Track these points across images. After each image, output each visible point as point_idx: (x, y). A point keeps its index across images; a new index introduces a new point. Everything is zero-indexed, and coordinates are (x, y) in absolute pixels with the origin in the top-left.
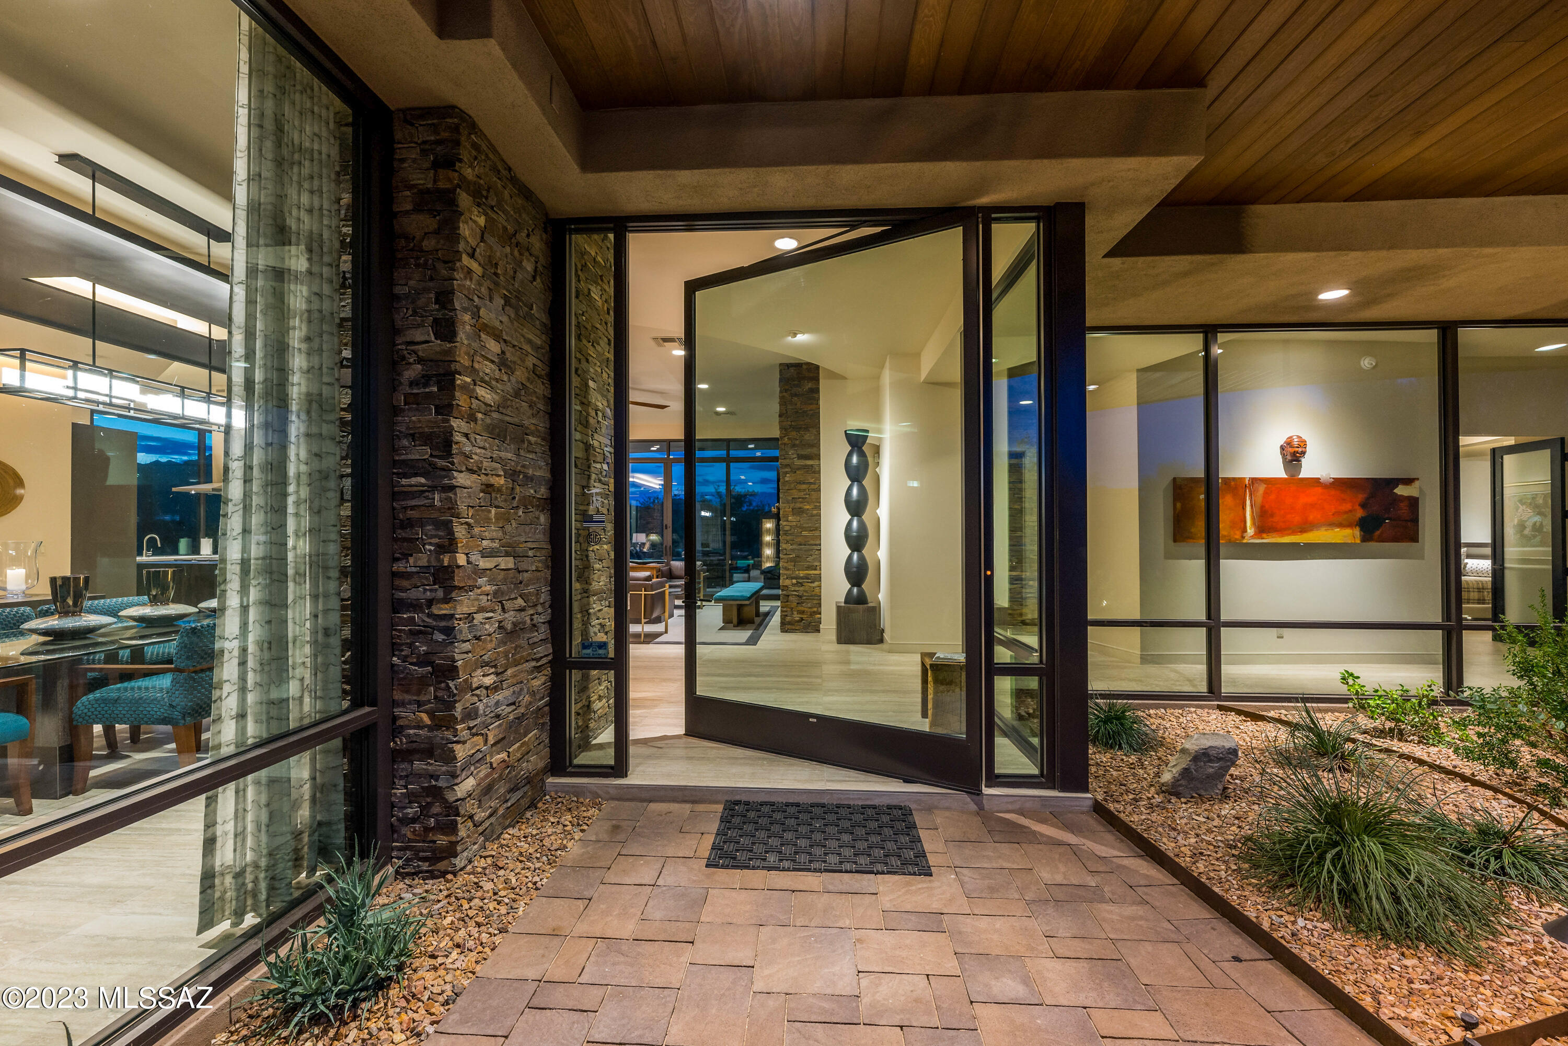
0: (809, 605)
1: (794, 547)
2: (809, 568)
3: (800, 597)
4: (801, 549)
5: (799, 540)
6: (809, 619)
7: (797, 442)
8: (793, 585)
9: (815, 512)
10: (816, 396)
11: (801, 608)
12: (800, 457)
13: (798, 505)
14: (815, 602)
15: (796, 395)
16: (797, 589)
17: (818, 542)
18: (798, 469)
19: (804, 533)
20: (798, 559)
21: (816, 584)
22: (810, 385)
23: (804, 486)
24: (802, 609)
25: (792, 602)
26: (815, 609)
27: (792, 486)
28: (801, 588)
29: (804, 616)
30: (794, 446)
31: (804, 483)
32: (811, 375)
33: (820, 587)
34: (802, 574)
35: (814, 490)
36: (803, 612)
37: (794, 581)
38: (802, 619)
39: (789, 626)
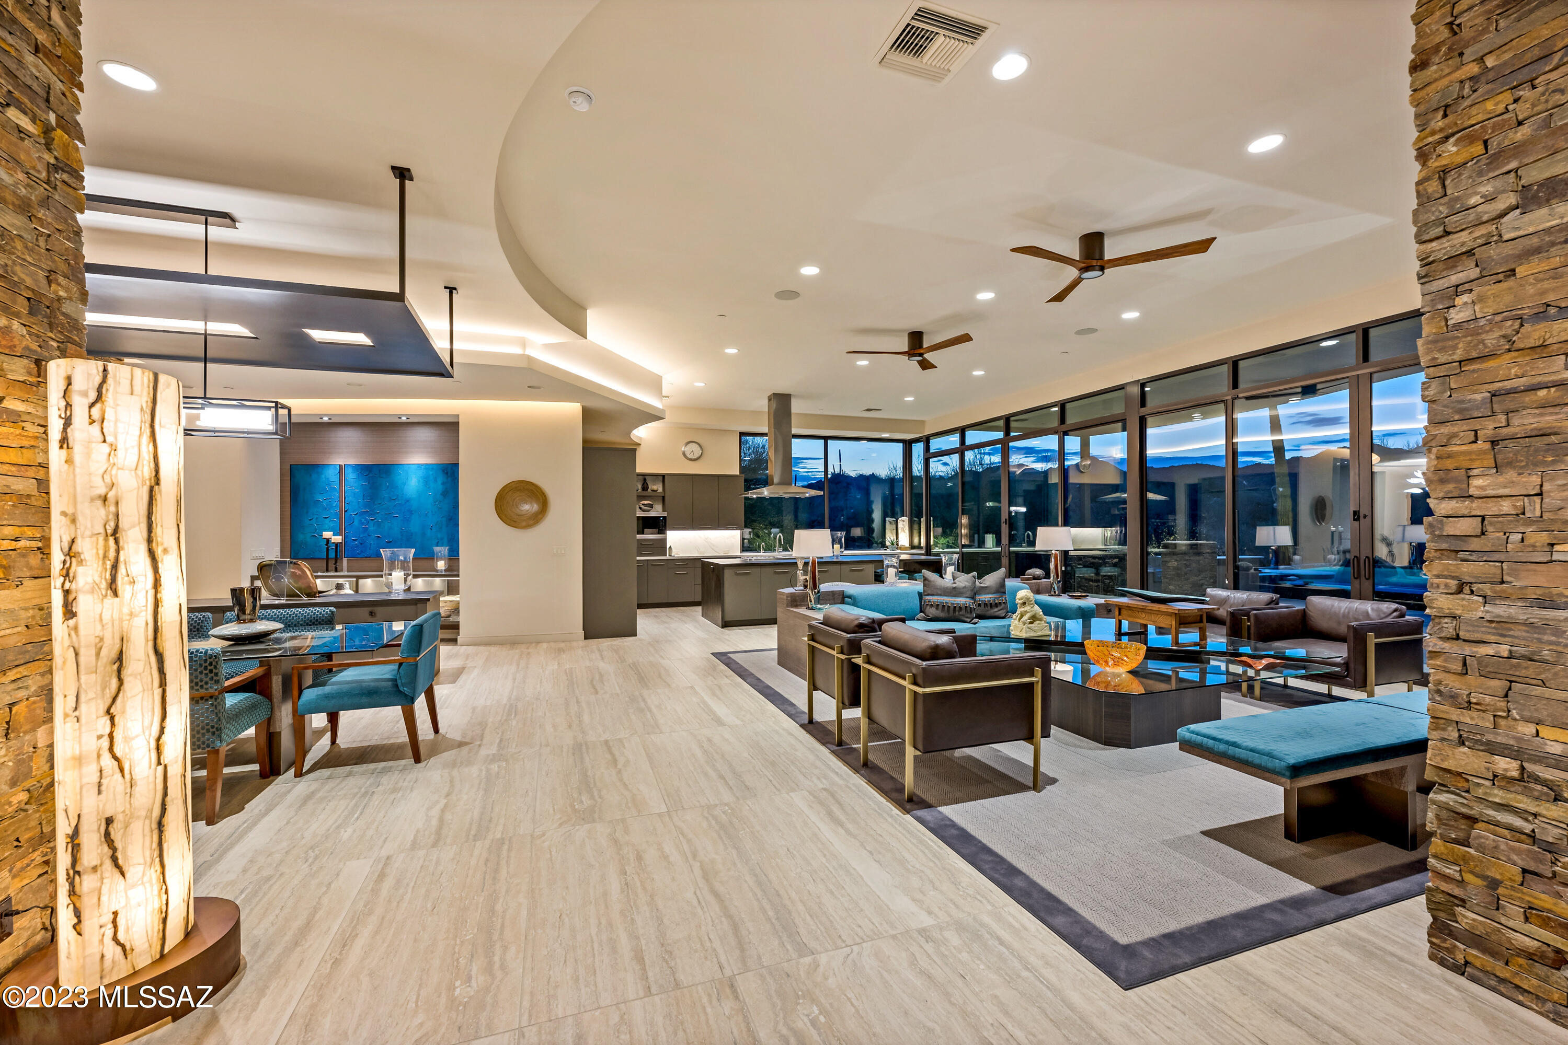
3: (1546, 847)
4: (1546, 626)
5: (1533, 580)
8: (1501, 780)
11: (1545, 900)
12: (1541, 194)
16: (1525, 803)
18: (1532, 253)
20: (1531, 670)
25: (1488, 852)
28: (1553, 810)
34: (1556, 742)
39: (1475, 952)
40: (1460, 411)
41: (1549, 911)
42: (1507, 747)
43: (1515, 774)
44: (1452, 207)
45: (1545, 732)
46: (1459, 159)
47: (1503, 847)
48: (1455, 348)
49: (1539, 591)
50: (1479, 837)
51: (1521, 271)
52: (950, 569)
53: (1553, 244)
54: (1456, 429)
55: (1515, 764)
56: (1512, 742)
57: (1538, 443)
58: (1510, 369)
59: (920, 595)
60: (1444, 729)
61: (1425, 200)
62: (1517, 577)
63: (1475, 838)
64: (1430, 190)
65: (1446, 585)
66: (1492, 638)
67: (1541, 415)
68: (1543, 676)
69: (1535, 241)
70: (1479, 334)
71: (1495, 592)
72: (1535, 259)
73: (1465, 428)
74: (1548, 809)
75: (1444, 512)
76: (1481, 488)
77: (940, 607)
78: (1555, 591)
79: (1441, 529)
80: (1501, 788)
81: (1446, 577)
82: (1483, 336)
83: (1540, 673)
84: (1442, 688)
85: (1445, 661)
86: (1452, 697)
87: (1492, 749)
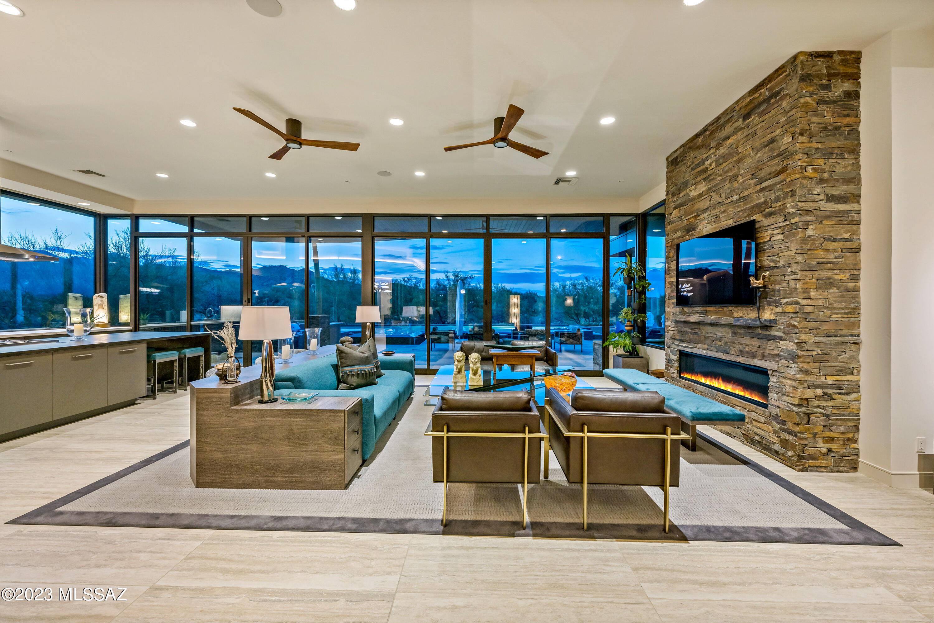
0: (842, 429)
1: (818, 339)
2: (840, 372)
3: (827, 416)
4: (828, 343)
5: (826, 327)
6: (842, 451)
7: (826, 175)
8: (818, 397)
9: (851, 285)
10: (854, 103)
11: (828, 434)
12: (830, 198)
13: (825, 274)
14: (850, 424)
15: (825, 102)
16: (823, 403)
17: (855, 332)
18: (828, 217)
19: (834, 317)
20: (826, 358)
21: (854, 396)
22: (847, 86)
23: (835, 245)
24: (831, 434)
25: (815, 424)
26: (851, 436)
27: (817, 243)
28: (830, 403)
29: (834, 446)
30: (822, 181)
31: (835, 239)
32: (849, 70)
33: (857, 400)
34: (831, 380)
35: (851, 250)
36: (832, 440)
37: (819, 392)
38: (830, 450)
39: (810, 461)
40: (809, 267)
41: (828, 437)
42: (819, 385)
43: (822, 394)
44: (809, 192)
45: (828, 378)
46: (812, 176)
47: (819, 420)
48: (808, 244)
49: (827, 331)
50: (813, 419)
51: (824, 222)
52: (314, 342)
53: (833, 216)
54: (807, 274)
55: (821, 391)
56: (821, 384)
57: (828, 281)
58: (822, 255)
59: (336, 367)
60: (803, 384)
61: (802, 186)
62: (822, 327)
63: (812, 420)
64: (804, 183)
65: (805, 331)
66: (816, 349)
67: (828, 272)
68: (828, 360)
69: (828, 213)
70: (814, 241)
71: (817, 332)
72: (829, 219)
73: (810, 274)
74: (829, 403)
75: (804, 304)
76: (814, 295)
77: (361, 375)
78: (831, 331)
79: (803, 310)
80: (818, 400)
81: (804, 328)
82: (815, 242)
83: (827, 359)
84: (802, 369)
85: (804, 359)
86: (806, 372)
87: (816, 387)
